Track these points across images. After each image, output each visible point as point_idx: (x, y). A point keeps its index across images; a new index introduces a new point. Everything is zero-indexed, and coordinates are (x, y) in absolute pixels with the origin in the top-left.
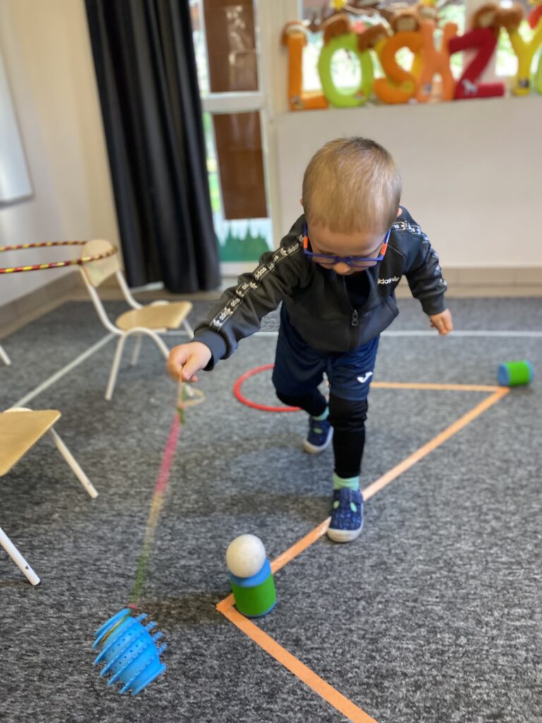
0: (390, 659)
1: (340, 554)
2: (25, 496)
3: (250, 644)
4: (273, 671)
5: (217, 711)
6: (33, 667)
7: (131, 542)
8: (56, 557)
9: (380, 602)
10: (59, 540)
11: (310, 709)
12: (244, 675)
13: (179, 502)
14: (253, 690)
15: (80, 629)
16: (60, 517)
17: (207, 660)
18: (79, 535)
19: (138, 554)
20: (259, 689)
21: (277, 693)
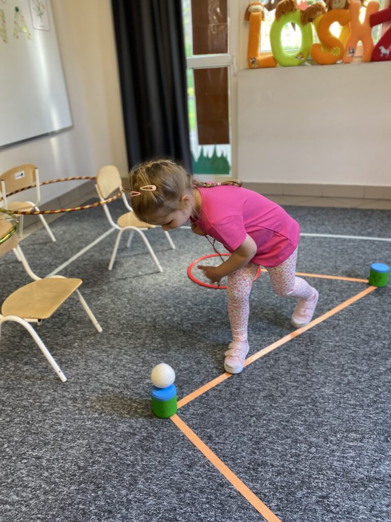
0: (265, 455)
1: (245, 387)
2: (59, 330)
3: (181, 435)
4: (193, 453)
5: (158, 471)
6: (58, 432)
8: (74, 370)
9: (266, 420)
10: (77, 359)
12: (176, 453)
13: (149, 342)
14: (180, 462)
15: (85, 414)
16: (78, 345)
17: (155, 441)
18: (88, 357)
19: (122, 373)
20: (184, 462)
21: (194, 465)
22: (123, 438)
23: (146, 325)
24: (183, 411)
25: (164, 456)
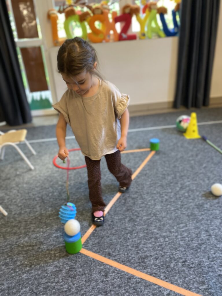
0: (145, 252)
1: (115, 219)
3: (92, 259)
4: (104, 267)
5: (87, 287)
7: (29, 232)
9: (135, 233)
11: (122, 276)
12: (93, 271)
13: (44, 212)
14: (98, 275)
15: (19, 271)
17: (77, 269)
18: (4, 234)
19: (34, 236)
20: (101, 275)
21: (108, 274)
22: (54, 275)
23: (38, 203)
24: (86, 245)
25: (86, 276)
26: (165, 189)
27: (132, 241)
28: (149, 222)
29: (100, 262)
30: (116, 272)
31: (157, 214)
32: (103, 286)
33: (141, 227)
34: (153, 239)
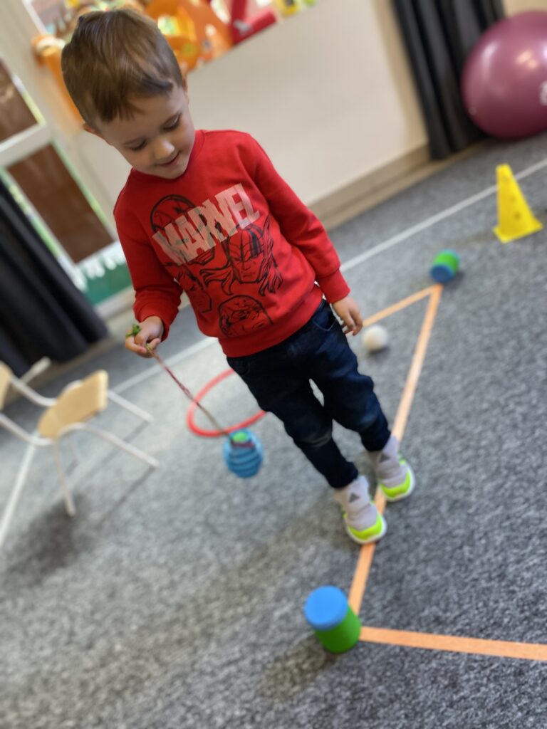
0: (528, 584)
3: (397, 650)
4: (437, 661)
11: (497, 674)
12: (415, 682)
13: (229, 559)
16: (123, 646)
18: (156, 651)
20: (439, 686)
21: (457, 678)
23: (203, 541)
24: (367, 614)
25: (404, 702)
26: (508, 389)
27: (483, 564)
28: (503, 494)
29: (422, 652)
30: (475, 665)
31: (515, 466)
32: (459, 716)
33: (488, 517)
34: (536, 540)
